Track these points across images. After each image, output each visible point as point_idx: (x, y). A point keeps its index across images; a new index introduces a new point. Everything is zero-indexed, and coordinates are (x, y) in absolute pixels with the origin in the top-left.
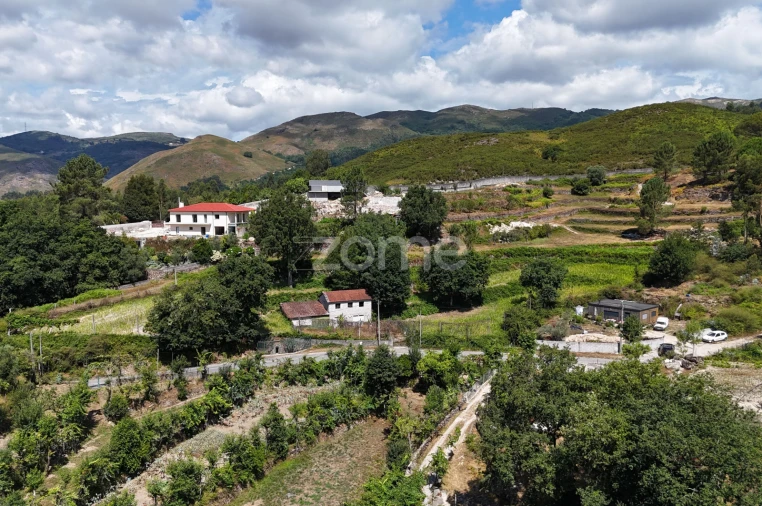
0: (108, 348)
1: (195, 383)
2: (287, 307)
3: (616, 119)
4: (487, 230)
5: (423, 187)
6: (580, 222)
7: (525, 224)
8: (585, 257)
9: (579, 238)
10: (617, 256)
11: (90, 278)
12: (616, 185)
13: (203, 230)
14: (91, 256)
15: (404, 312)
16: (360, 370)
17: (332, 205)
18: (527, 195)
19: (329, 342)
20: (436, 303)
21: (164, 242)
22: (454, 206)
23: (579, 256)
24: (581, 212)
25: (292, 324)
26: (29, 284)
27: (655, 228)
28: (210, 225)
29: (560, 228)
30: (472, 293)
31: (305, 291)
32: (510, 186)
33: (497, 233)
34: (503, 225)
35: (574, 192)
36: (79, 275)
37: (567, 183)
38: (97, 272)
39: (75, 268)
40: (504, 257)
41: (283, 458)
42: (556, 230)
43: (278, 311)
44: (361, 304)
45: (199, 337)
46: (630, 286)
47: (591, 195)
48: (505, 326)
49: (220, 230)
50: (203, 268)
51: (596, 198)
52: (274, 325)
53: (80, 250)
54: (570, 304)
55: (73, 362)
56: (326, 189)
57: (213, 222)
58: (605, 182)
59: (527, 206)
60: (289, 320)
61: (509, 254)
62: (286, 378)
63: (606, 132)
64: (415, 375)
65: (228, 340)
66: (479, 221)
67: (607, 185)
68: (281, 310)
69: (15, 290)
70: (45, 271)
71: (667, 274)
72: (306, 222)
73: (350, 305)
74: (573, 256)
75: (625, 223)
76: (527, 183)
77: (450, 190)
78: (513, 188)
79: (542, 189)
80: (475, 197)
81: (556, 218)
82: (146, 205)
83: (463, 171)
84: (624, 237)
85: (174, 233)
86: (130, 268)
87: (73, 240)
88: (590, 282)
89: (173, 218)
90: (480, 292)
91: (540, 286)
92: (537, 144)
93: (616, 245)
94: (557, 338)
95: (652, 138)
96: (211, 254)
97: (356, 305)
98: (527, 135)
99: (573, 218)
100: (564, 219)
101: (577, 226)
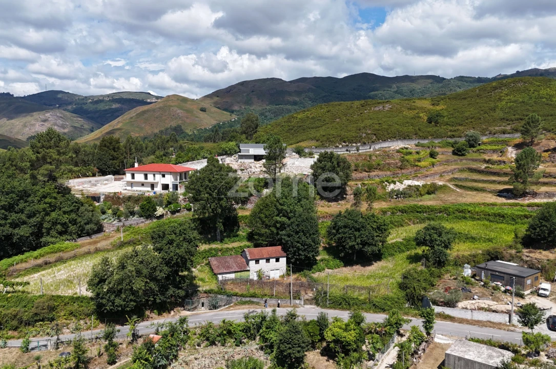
0: (52, 309)
1: (124, 346)
2: (214, 261)
3: (485, 90)
4: (384, 188)
5: (332, 153)
6: (460, 180)
7: (416, 183)
8: (468, 215)
9: (461, 195)
10: (495, 215)
11: (53, 233)
12: (489, 147)
13: (152, 186)
14: (53, 215)
15: (314, 267)
16: (273, 336)
17: (257, 166)
18: (416, 156)
19: (248, 299)
20: (341, 259)
21: (119, 198)
22: (357, 166)
23: (462, 213)
24: (461, 170)
25: (217, 279)
27: (527, 191)
28: (158, 183)
29: (444, 186)
30: (373, 251)
31: (231, 246)
32: (402, 149)
33: (393, 191)
34: (398, 183)
35: (454, 153)
36: (44, 230)
37: (448, 144)
38: (59, 227)
39: (40, 226)
40: (399, 213)
42: (441, 187)
43: (206, 264)
44: (277, 260)
45: (131, 300)
47: (469, 156)
48: (402, 286)
49: (165, 187)
50: (148, 222)
51: (472, 159)
52: (202, 280)
53: (44, 210)
54: (459, 263)
55: (21, 322)
56: (252, 152)
57: (160, 180)
58: (479, 145)
59: (417, 166)
60: (215, 274)
61: (403, 211)
62: (208, 339)
63: (478, 101)
64: (323, 339)
65: (158, 301)
66: (377, 180)
67: (481, 147)
68: (209, 264)
70: (14, 228)
71: (545, 238)
73: (268, 260)
74: (457, 214)
75: (499, 183)
76: (416, 146)
77: (353, 151)
78: (405, 150)
79: (428, 151)
80: (374, 158)
81: (441, 176)
82: (113, 160)
83: (364, 135)
84: (499, 196)
85: (129, 188)
86: (87, 224)
87: (39, 201)
88: (473, 239)
89: (128, 176)
90: (379, 251)
91: (432, 247)
92: (422, 109)
93: (493, 205)
94: (451, 304)
95: (516, 107)
96: (155, 210)
97: (273, 261)
98: (414, 102)
99: (456, 176)
100: (448, 178)
101: (460, 184)
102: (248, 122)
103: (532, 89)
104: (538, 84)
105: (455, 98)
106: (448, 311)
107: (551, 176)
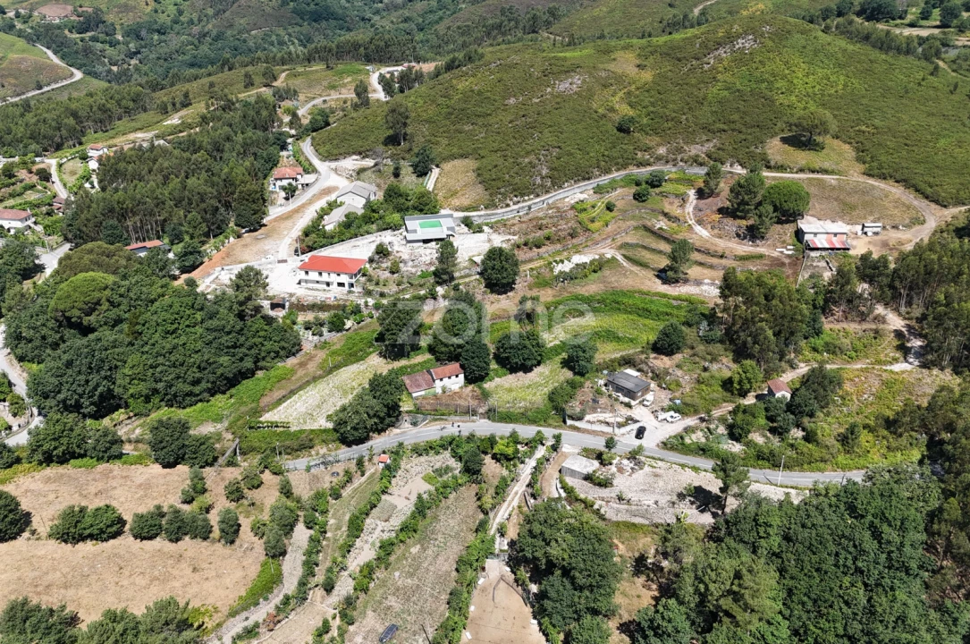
1: (367, 463)
2: (406, 380)
4: (552, 270)
6: (631, 247)
7: (584, 259)
8: (622, 307)
11: (268, 359)
15: (486, 378)
17: (426, 248)
18: (591, 213)
20: (507, 368)
21: (303, 305)
24: (635, 230)
25: (412, 398)
28: (333, 281)
29: (613, 259)
31: (416, 361)
32: (577, 203)
33: (561, 272)
34: (566, 262)
35: (635, 197)
37: (632, 180)
41: (425, 518)
42: (608, 261)
44: (457, 377)
47: (650, 202)
48: (551, 398)
49: (341, 285)
51: (653, 207)
53: (260, 342)
54: (599, 369)
57: (335, 279)
59: (590, 229)
60: (410, 393)
62: (417, 453)
64: (493, 449)
65: (379, 428)
71: (666, 348)
73: (449, 378)
75: (664, 255)
76: (594, 191)
77: (525, 211)
78: (580, 205)
81: (613, 240)
83: (538, 179)
86: (293, 346)
88: (618, 339)
93: (647, 294)
94: (580, 419)
96: (344, 324)
97: (454, 377)
98: (614, 59)
99: (628, 240)
100: (619, 241)
101: (629, 254)
106: (577, 424)
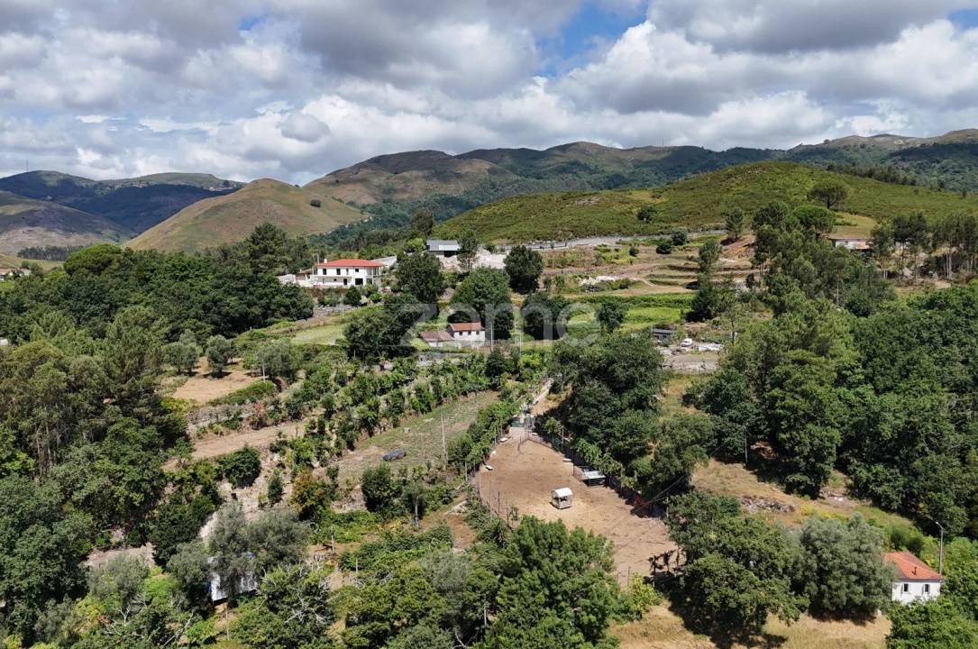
0: (317, 352)
3: (718, 178)
4: (576, 282)
5: (523, 247)
6: (658, 277)
7: (610, 278)
8: (651, 303)
9: (653, 289)
10: (676, 302)
11: (278, 314)
12: (698, 245)
13: (345, 281)
14: (277, 298)
16: (482, 365)
17: (450, 262)
18: (615, 254)
19: (457, 355)
21: (318, 290)
22: (550, 262)
23: (647, 302)
24: (661, 268)
26: (241, 315)
28: (351, 278)
29: (639, 282)
31: (435, 325)
32: (600, 246)
33: (584, 285)
34: (591, 279)
35: (658, 251)
36: (269, 312)
37: (655, 242)
38: (282, 309)
39: (267, 307)
41: (441, 404)
42: (634, 283)
46: (677, 322)
47: (673, 254)
49: (359, 281)
50: (354, 309)
51: (678, 256)
52: (417, 345)
53: (271, 292)
56: (442, 248)
57: (353, 275)
58: (688, 242)
59: (613, 263)
61: (592, 301)
64: (517, 371)
66: (571, 275)
67: (689, 245)
69: (232, 320)
70: (249, 308)
71: (701, 312)
72: (436, 273)
74: (643, 303)
75: (693, 277)
76: (617, 243)
77: (547, 248)
78: (603, 248)
79: (629, 249)
80: (568, 255)
81: (639, 273)
83: (560, 232)
84: (688, 288)
85: (321, 284)
86: (304, 307)
87: (266, 286)
88: (650, 320)
89: (320, 272)
91: (608, 320)
92: (638, 203)
93: (677, 294)
95: (743, 200)
96: (360, 298)
98: (630, 194)
99: (653, 273)
100: (645, 275)
101: (654, 279)
102: (420, 220)
103: (768, 178)
104: (778, 170)
105: (681, 188)
107: (739, 268)
